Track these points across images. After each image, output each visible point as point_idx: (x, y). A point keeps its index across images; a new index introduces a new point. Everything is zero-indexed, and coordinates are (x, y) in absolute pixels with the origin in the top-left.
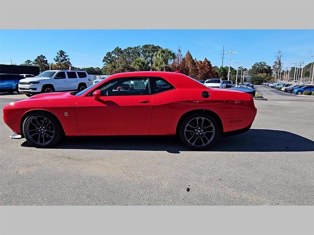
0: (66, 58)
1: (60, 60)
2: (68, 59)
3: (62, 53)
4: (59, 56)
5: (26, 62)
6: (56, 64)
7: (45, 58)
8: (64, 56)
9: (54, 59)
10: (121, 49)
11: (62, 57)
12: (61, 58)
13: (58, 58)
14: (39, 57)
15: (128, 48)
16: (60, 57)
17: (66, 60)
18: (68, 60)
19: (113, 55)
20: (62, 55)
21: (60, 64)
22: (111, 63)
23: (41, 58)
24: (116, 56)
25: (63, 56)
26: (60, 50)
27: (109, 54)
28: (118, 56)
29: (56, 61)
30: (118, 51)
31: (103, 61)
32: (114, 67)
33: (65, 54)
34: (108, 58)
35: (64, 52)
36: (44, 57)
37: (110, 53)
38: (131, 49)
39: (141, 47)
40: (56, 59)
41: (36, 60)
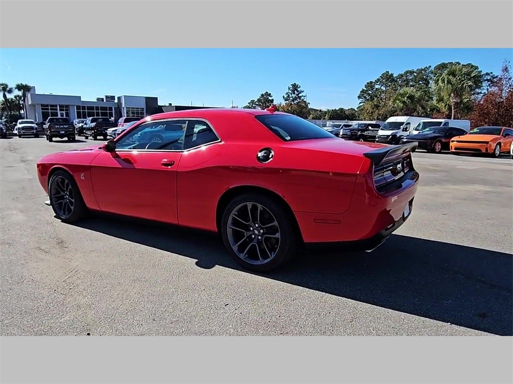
0: (300, 95)
1: (291, 99)
2: (302, 96)
3: (295, 87)
4: (291, 92)
5: (249, 103)
6: (284, 104)
7: (271, 97)
8: (298, 91)
9: (284, 97)
10: (392, 75)
11: (294, 93)
12: (293, 95)
13: (289, 96)
14: (262, 95)
15: (407, 72)
16: (291, 94)
17: (300, 97)
18: (302, 98)
19: (377, 87)
20: (294, 92)
21: (291, 104)
22: (372, 99)
23: (265, 96)
24: (383, 88)
25: (296, 92)
26: (293, 83)
27: (370, 85)
28: (386, 86)
29: (285, 100)
30: (388, 78)
31: (359, 97)
32: (377, 107)
33: (299, 89)
34: (369, 93)
35: (297, 87)
36: (270, 94)
37: (371, 82)
38: (412, 72)
39: (432, 68)
40: (285, 97)
41: (259, 100)
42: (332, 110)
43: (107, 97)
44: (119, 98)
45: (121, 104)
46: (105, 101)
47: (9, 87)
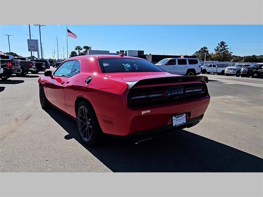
1: (220, 50)
3: (223, 43)
4: (220, 46)
6: (215, 53)
7: (207, 49)
8: (224, 46)
9: (215, 49)
11: (222, 47)
12: (221, 48)
13: (218, 48)
16: (220, 47)
17: (225, 49)
18: (227, 49)
20: (222, 46)
21: (219, 53)
23: (203, 49)
25: (223, 46)
26: (222, 41)
29: (216, 51)
35: (224, 43)
36: (207, 48)
40: (216, 49)
41: (200, 51)
42: (247, 57)
43: (121, 51)
44: (126, 51)
45: (127, 54)
46: (120, 53)
47: (81, 47)
